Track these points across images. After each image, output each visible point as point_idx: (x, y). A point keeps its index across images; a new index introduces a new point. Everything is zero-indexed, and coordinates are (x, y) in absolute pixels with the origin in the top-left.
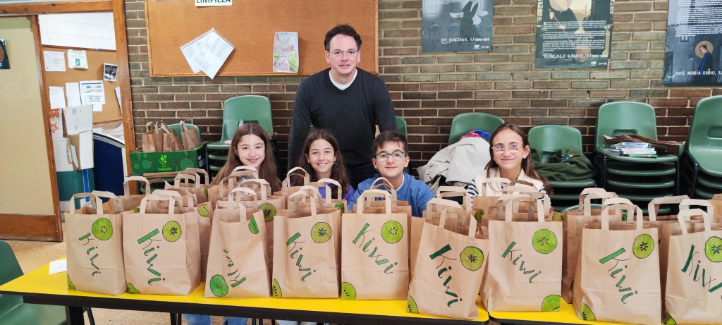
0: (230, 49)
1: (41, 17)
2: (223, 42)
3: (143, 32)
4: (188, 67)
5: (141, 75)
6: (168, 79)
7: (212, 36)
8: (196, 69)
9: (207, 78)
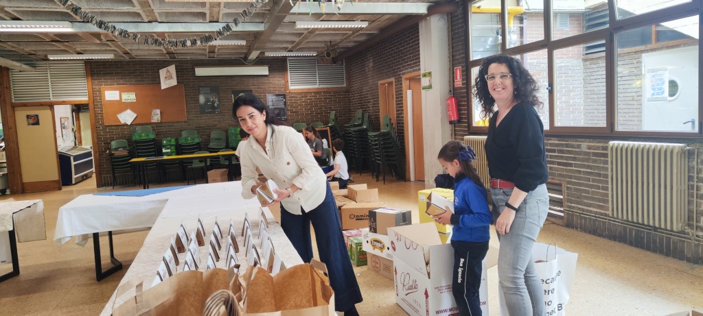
0: (135, 115)
1: (55, 107)
2: (133, 113)
3: (102, 111)
4: (120, 122)
5: (101, 125)
6: (112, 126)
7: (129, 111)
8: (123, 122)
9: (127, 125)
